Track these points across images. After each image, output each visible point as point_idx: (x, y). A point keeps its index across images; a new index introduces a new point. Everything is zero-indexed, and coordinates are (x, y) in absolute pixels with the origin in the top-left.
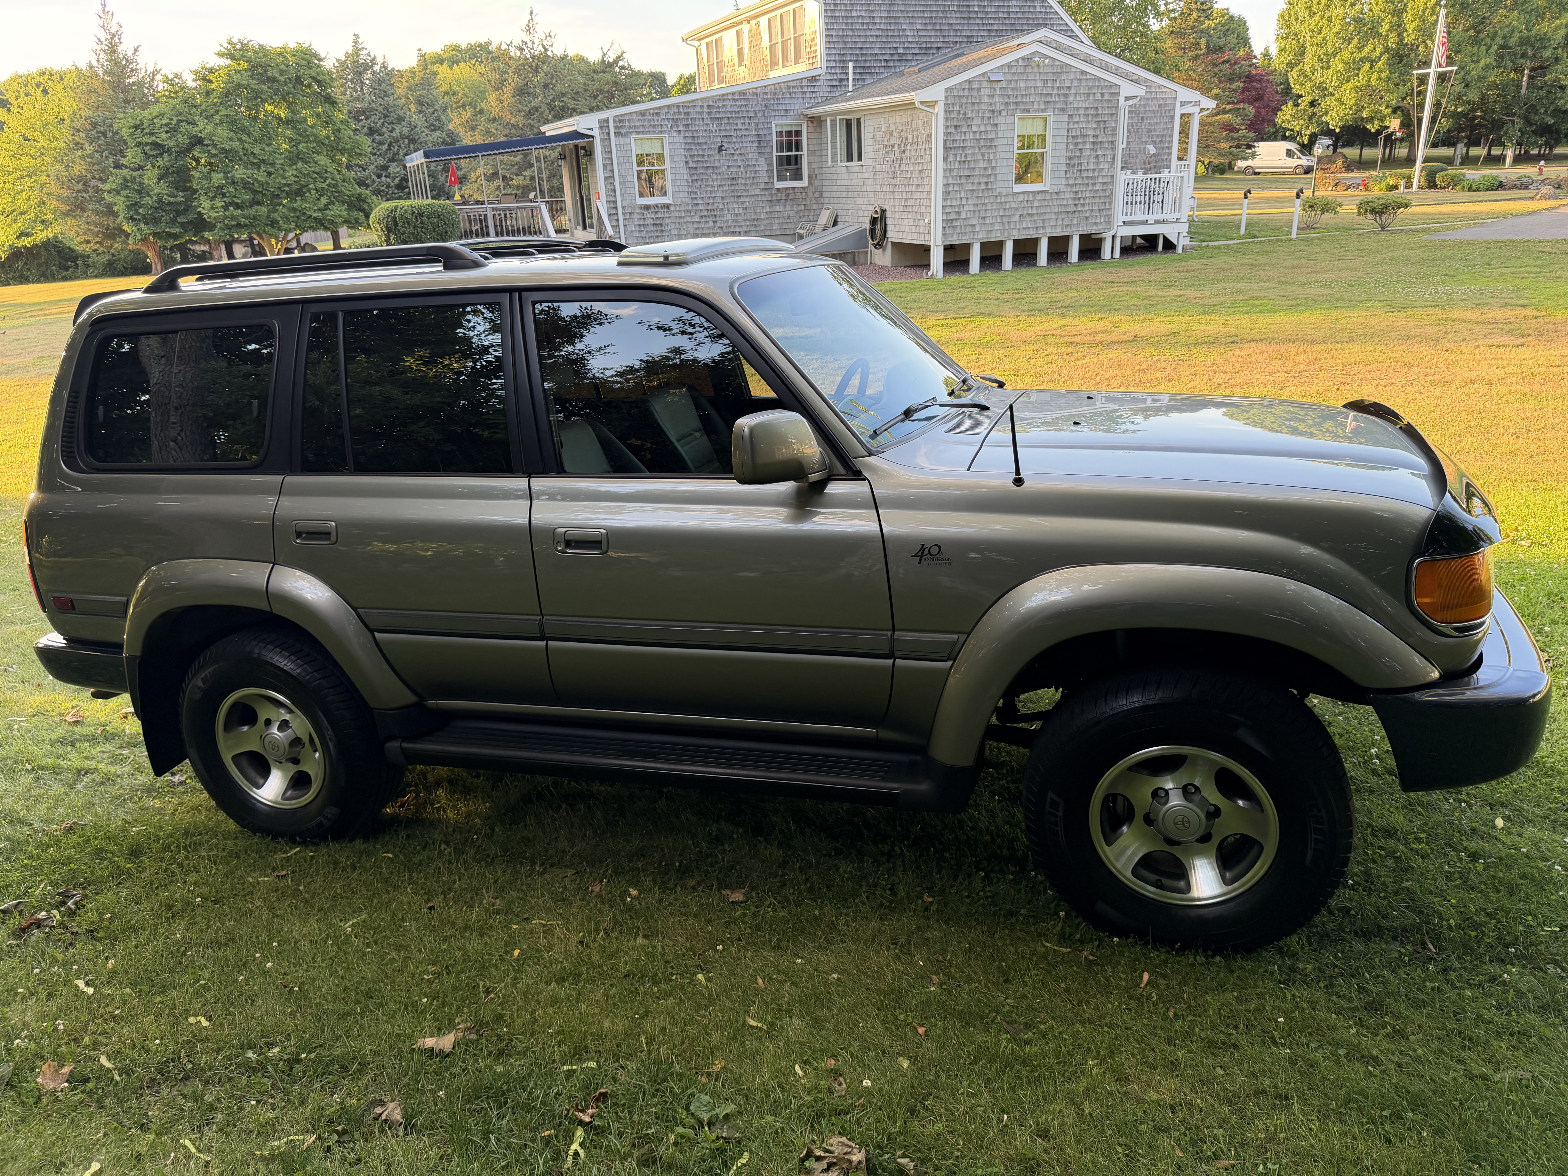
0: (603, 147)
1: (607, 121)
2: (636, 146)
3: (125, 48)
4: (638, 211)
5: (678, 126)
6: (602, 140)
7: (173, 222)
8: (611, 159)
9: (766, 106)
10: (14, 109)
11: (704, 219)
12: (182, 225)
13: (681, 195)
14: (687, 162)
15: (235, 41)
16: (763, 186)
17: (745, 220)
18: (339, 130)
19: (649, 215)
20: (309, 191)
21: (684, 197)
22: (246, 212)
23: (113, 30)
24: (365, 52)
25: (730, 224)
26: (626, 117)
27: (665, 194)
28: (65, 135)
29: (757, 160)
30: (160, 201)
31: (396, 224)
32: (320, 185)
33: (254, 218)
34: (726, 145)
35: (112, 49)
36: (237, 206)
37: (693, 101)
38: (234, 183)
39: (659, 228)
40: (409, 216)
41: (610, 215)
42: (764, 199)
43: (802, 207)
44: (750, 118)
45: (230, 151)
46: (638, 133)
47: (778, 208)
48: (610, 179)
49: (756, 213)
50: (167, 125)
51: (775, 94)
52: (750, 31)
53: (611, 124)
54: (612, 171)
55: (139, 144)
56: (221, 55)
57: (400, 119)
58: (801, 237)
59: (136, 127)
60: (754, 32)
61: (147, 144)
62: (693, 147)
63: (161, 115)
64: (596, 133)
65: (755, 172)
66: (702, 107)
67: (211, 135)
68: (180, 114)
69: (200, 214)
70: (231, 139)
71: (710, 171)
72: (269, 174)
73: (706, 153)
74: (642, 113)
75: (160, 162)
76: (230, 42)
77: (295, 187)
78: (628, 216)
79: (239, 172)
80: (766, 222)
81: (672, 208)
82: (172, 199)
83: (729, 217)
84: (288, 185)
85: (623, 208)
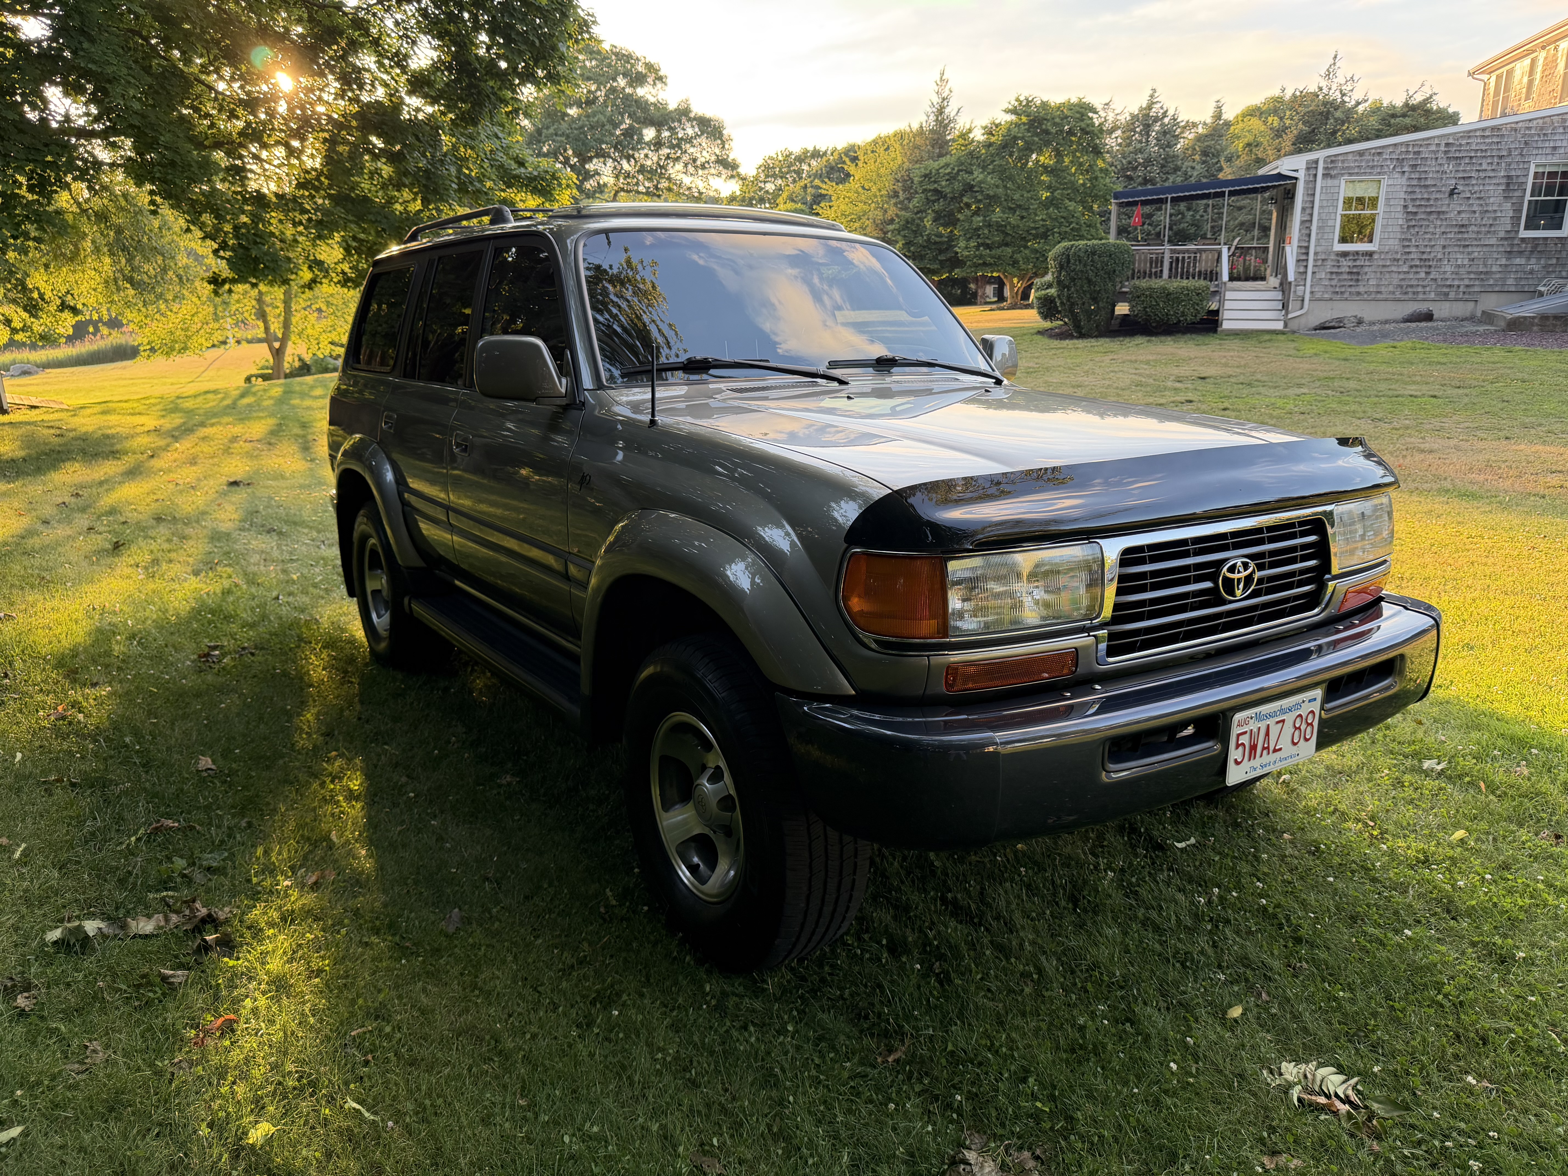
0: (1306, 189)
1: (1316, 162)
2: (1345, 189)
3: (950, 111)
4: (1333, 257)
5: (1402, 166)
6: (1307, 182)
7: (935, 258)
8: (1313, 202)
9: (1526, 143)
10: (860, 164)
11: (1414, 270)
12: (941, 262)
13: (1391, 242)
14: (1405, 207)
15: (1022, 98)
16: (1502, 234)
17: (1469, 273)
18: (1096, 178)
19: (1345, 263)
20: (1053, 234)
21: (1394, 244)
22: (993, 252)
23: (945, 95)
24: (1158, 106)
25: (1448, 276)
26: (1340, 158)
27: (1371, 241)
28: (888, 185)
29: (1500, 205)
30: (929, 239)
31: (1068, 262)
32: (1063, 229)
33: (999, 258)
34: (1460, 188)
35: (941, 111)
36: (988, 247)
37: (1428, 139)
38: (990, 226)
39: (1355, 277)
40: (1082, 255)
41: (1298, 261)
42: (1501, 249)
43: (1554, 261)
44: (1501, 157)
45: (994, 196)
46: (1350, 174)
47: (1518, 261)
48: (1307, 224)
49: (1485, 265)
50: (949, 174)
51: (1542, 129)
52: (1546, 58)
53: (1321, 165)
54: (1311, 215)
55: (924, 191)
56: (1007, 111)
57: (1177, 169)
58: (1541, 294)
59: (925, 176)
60: (1550, 59)
61: (930, 190)
62: (1417, 190)
63: (947, 165)
64: (1301, 175)
65: (1495, 219)
66: (1438, 145)
67: (980, 182)
68: (962, 164)
69: (957, 253)
70: (997, 187)
71: (1432, 217)
72: (1022, 218)
73: (1434, 196)
74: (1361, 153)
75: (936, 207)
76: (1017, 100)
77: (1042, 230)
78: (1319, 263)
79: (998, 215)
80: (1498, 276)
81: (1376, 256)
82: (937, 239)
83: (1448, 268)
84: (1036, 228)
85: (1316, 254)
